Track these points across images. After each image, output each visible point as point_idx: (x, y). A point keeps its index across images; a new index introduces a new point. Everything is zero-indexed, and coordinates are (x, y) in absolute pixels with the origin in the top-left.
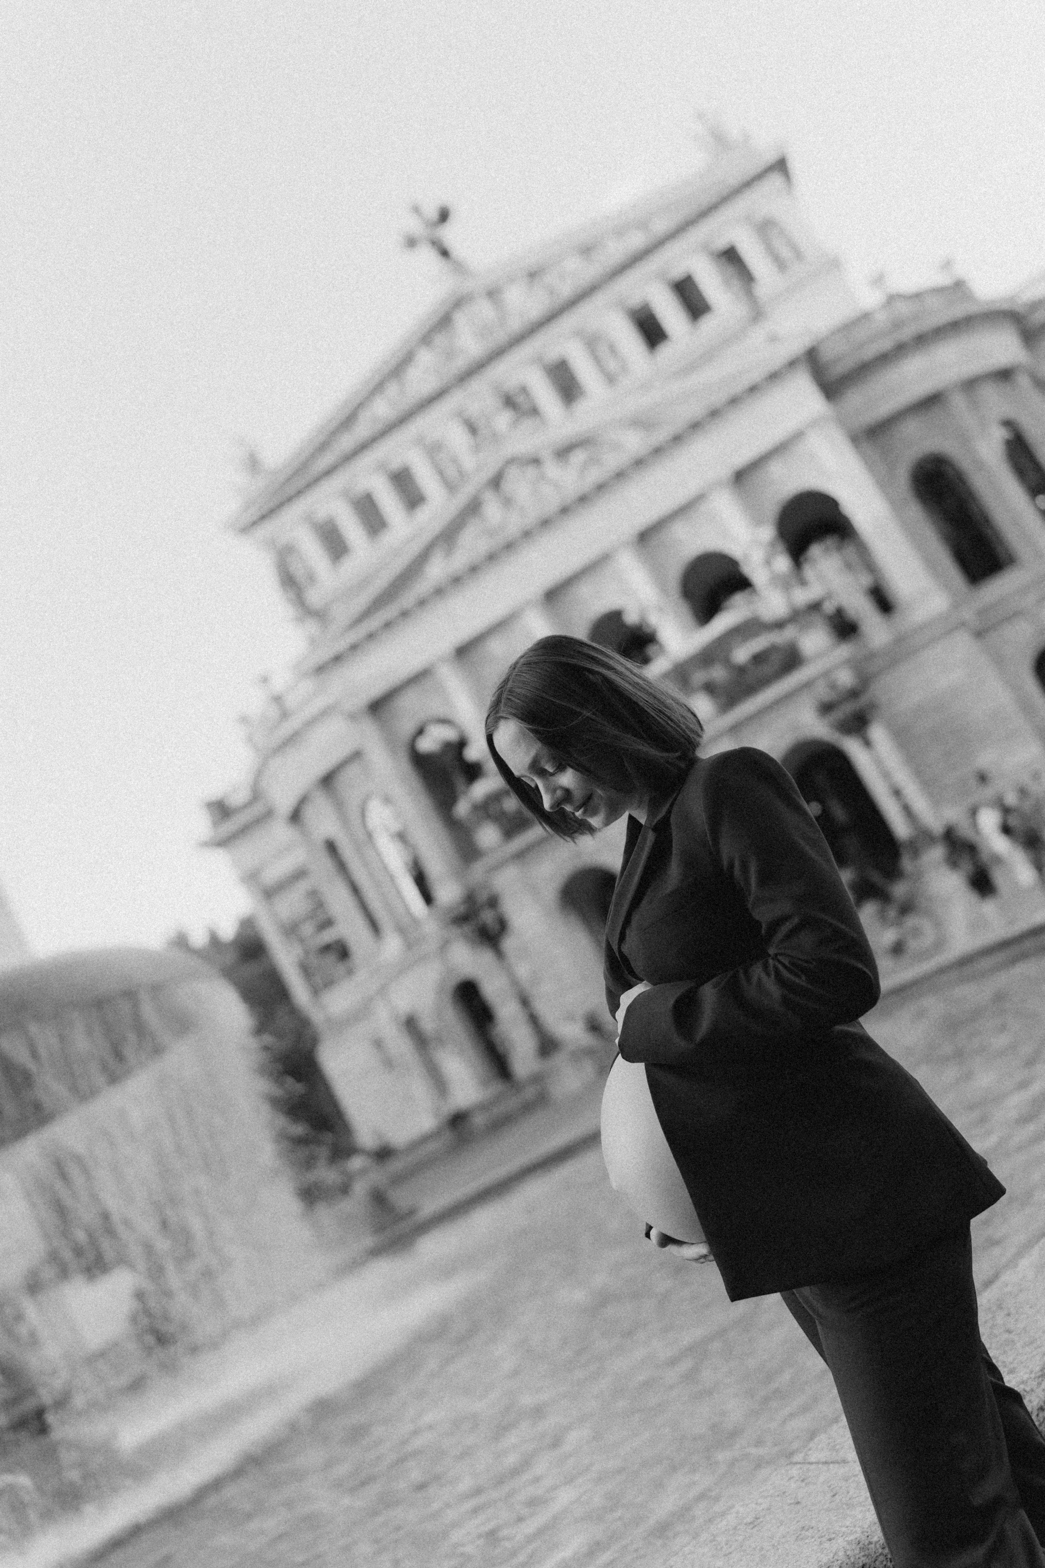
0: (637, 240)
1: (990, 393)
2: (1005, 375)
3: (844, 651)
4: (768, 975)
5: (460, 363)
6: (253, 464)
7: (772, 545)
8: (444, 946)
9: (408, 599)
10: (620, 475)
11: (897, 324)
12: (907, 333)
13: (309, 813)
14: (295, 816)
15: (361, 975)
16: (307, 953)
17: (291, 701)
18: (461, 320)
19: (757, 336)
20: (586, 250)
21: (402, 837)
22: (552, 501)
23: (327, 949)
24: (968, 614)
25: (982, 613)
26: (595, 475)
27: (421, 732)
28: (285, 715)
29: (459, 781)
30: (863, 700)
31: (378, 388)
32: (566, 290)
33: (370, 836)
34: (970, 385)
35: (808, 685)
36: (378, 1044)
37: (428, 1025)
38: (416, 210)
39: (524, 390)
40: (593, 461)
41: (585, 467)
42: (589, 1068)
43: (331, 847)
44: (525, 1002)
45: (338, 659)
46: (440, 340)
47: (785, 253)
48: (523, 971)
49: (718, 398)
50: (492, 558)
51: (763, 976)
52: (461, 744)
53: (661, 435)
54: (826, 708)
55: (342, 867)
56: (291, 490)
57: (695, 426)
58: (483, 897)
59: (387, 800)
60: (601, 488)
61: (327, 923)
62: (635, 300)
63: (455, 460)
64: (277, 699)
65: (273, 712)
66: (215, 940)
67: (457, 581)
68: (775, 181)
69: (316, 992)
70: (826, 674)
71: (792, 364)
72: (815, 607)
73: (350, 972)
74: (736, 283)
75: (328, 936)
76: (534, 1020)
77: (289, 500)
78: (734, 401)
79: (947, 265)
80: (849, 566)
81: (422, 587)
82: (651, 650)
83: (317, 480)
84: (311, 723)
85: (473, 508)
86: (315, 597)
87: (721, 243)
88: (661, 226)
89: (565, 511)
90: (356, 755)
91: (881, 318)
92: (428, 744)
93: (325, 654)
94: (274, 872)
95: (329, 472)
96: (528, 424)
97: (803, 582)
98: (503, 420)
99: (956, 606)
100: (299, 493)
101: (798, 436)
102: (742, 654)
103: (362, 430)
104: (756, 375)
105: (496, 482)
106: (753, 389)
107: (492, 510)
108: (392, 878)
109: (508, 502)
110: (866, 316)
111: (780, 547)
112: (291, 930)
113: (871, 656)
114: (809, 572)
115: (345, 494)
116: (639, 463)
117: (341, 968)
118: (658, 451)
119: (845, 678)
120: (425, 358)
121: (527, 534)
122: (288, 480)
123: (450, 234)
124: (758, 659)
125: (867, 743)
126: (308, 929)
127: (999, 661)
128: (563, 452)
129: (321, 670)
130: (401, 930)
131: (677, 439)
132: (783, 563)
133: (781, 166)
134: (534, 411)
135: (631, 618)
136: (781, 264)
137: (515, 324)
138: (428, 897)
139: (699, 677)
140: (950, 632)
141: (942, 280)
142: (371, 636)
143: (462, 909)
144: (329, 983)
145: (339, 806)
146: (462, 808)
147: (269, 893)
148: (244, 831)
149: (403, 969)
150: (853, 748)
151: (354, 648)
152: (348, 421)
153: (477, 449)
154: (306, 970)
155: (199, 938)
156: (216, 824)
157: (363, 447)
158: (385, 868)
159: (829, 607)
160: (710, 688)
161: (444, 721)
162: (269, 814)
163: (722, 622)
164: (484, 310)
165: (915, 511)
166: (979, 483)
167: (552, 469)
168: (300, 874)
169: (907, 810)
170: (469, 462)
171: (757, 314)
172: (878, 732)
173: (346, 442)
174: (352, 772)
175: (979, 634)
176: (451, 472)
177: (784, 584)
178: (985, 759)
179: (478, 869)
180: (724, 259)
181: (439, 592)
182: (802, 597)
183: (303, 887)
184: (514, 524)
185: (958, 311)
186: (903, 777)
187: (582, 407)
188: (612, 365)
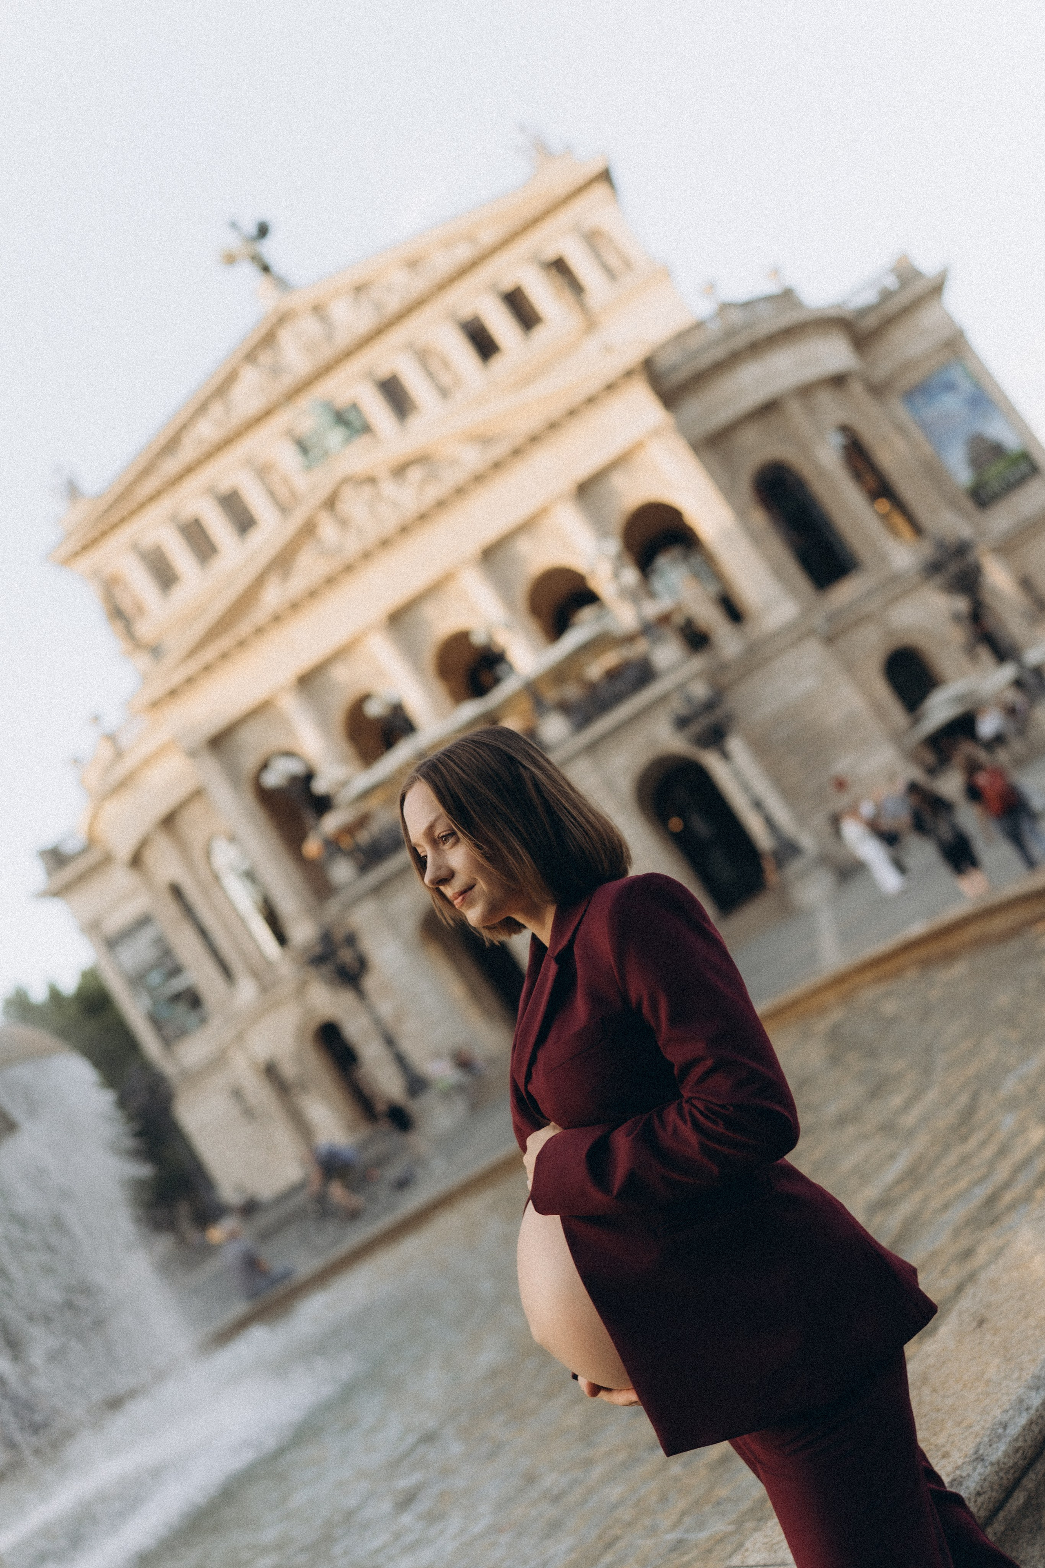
0: (463, 253)
1: (825, 399)
2: (838, 381)
3: (697, 663)
4: (685, 1122)
5: (287, 381)
6: (73, 491)
7: (619, 557)
8: (301, 988)
9: (244, 628)
10: (460, 492)
11: (730, 333)
12: (740, 341)
13: (151, 857)
14: (136, 861)
15: (216, 1022)
16: (155, 1003)
17: (124, 740)
18: (286, 337)
19: (591, 346)
20: (412, 264)
21: (250, 876)
22: (391, 521)
23: (177, 998)
24: (818, 620)
25: (832, 618)
26: (433, 493)
27: (265, 766)
28: (119, 755)
29: (308, 816)
30: (719, 712)
31: (202, 408)
32: (393, 304)
33: (217, 878)
34: (805, 391)
35: (663, 699)
36: (237, 1094)
37: (289, 1070)
38: (234, 225)
39: (355, 407)
40: (432, 476)
41: (424, 482)
42: (460, 1106)
43: (176, 891)
44: (390, 1041)
45: (173, 693)
46: (265, 358)
47: (613, 261)
48: (385, 1008)
49: (555, 409)
50: (330, 581)
51: (679, 1123)
52: (309, 777)
53: (499, 450)
54: (682, 723)
55: (188, 911)
56: (114, 517)
57: (534, 439)
58: (339, 935)
59: (232, 839)
60: (441, 505)
61: (176, 971)
62: (466, 312)
63: (285, 481)
64: (111, 738)
65: (106, 752)
66: (55, 995)
67: (295, 606)
68: (600, 191)
69: (168, 1043)
70: (681, 687)
71: (629, 374)
72: (664, 619)
73: (203, 1021)
74: (568, 294)
75: (178, 984)
76: (401, 1060)
77: (114, 527)
78: (572, 413)
79: (776, 272)
80: (696, 575)
81: (260, 614)
82: (500, 669)
83: (142, 506)
84: (147, 762)
85: (309, 529)
86: (145, 629)
87: (550, 254)
88: (488, 237)
89: (404, 530)
90: (198, 794)
91: (715, 328)
92: (273, 778)
93: (158, 689)
94: (117, 921)
95: (153, 498)
96: (362, 441)
97: (652, 595)
98: (335, 437)
99: (806, 612)
100: (123, 520)
101: (639, 446)
102: (595, 670)
103: (188, 452)
104: (594, 385)
105: (331, 503)
106: (591, 400)
107: (328, 530)
108: (242, 920)
109: (344, 523)
110: (699, 325)
111: (628, 560)
112: (137, 981)
113: (724, 667)
114: (658, 584)
115: (173, 518)
116: (479, 479)
117: (192, 1019)
118: (497, 466)
119: (700, 690)
120: (250, 377)
121: (367, 556)
122: (111, 507)
123: (269, 249)
124: (612, 675)
125: (725, 756)
126: (155, 978)
127: (850, 667)
128: (400, 471)
129: (155, 704)
130: (255, 974)
131: (516, 452)
132: (630, 576)
133: (605, 176)
134: (366, 429)
135: (479, 638)
136: (610, 273)
137: (343, 338)
138: (281, 938)
139: (551, 695)
140: (801, 638)
141: (770, 288)
142: (207, 668)
143: (318, 950)
144: (182, 1033)
145: (182, 847)
146: (312, 847)
147: (112, 943)
148: (82, 878)
149: (259, 1014)
150: (712, 761)
151: (190, 681)
152: (171, 445)
153: (309, 468)
154: (156, 1021)
155: (39, 994)
156: (50, 873)
157: (190, 470)
158: (235, 910)
159: (678, 620)
160: (565, 708)
161: (289, 754)
162: (107, 859)
163: (573, 639)
164: (309, 326)
165: (759, 517)
166: (820, 489)
167: (388, 488)
168: (144, 921)
169: (770, 823)
170: (301, 482)
171: (591, 324)
172: (735, 744)
173: (171, 466)
174: (194, 812)
175: (830, 640)
176: (283, 493)
177: (633, 596)
178: (842, 765)
179: (334, 906)
180: (554, 271)
181: (277, 618)
182: (652, 609)
183: (146, 936)
184: (353, 546)
185: (789, 318)
186: (763, 788)
187: (415, 422)
188: (445, 379)
